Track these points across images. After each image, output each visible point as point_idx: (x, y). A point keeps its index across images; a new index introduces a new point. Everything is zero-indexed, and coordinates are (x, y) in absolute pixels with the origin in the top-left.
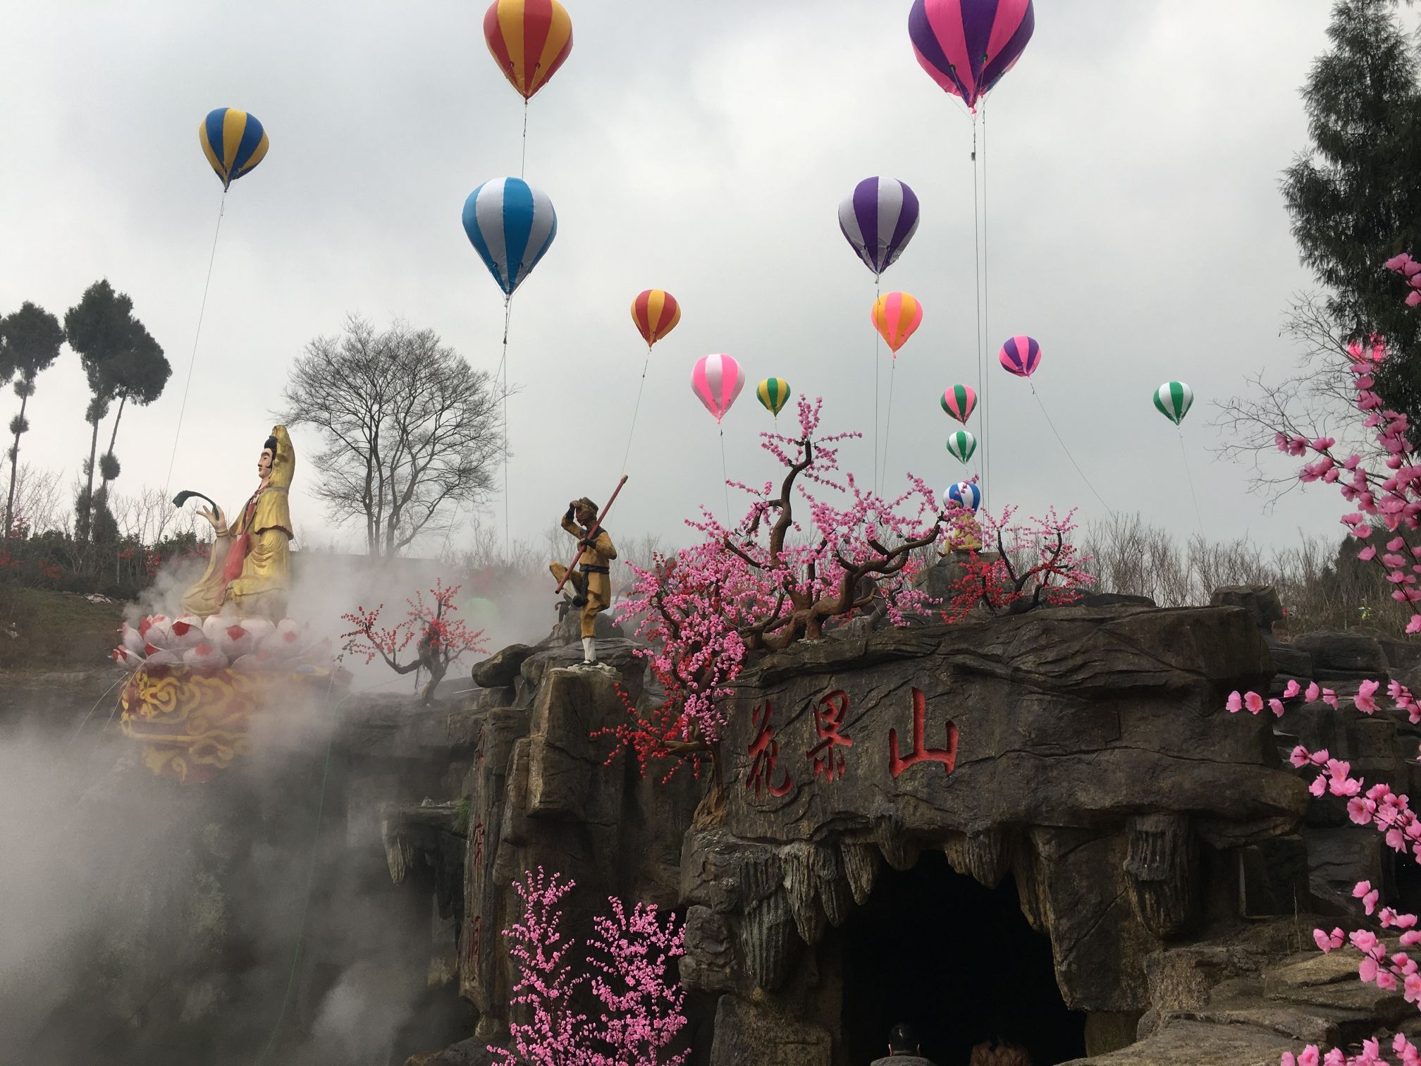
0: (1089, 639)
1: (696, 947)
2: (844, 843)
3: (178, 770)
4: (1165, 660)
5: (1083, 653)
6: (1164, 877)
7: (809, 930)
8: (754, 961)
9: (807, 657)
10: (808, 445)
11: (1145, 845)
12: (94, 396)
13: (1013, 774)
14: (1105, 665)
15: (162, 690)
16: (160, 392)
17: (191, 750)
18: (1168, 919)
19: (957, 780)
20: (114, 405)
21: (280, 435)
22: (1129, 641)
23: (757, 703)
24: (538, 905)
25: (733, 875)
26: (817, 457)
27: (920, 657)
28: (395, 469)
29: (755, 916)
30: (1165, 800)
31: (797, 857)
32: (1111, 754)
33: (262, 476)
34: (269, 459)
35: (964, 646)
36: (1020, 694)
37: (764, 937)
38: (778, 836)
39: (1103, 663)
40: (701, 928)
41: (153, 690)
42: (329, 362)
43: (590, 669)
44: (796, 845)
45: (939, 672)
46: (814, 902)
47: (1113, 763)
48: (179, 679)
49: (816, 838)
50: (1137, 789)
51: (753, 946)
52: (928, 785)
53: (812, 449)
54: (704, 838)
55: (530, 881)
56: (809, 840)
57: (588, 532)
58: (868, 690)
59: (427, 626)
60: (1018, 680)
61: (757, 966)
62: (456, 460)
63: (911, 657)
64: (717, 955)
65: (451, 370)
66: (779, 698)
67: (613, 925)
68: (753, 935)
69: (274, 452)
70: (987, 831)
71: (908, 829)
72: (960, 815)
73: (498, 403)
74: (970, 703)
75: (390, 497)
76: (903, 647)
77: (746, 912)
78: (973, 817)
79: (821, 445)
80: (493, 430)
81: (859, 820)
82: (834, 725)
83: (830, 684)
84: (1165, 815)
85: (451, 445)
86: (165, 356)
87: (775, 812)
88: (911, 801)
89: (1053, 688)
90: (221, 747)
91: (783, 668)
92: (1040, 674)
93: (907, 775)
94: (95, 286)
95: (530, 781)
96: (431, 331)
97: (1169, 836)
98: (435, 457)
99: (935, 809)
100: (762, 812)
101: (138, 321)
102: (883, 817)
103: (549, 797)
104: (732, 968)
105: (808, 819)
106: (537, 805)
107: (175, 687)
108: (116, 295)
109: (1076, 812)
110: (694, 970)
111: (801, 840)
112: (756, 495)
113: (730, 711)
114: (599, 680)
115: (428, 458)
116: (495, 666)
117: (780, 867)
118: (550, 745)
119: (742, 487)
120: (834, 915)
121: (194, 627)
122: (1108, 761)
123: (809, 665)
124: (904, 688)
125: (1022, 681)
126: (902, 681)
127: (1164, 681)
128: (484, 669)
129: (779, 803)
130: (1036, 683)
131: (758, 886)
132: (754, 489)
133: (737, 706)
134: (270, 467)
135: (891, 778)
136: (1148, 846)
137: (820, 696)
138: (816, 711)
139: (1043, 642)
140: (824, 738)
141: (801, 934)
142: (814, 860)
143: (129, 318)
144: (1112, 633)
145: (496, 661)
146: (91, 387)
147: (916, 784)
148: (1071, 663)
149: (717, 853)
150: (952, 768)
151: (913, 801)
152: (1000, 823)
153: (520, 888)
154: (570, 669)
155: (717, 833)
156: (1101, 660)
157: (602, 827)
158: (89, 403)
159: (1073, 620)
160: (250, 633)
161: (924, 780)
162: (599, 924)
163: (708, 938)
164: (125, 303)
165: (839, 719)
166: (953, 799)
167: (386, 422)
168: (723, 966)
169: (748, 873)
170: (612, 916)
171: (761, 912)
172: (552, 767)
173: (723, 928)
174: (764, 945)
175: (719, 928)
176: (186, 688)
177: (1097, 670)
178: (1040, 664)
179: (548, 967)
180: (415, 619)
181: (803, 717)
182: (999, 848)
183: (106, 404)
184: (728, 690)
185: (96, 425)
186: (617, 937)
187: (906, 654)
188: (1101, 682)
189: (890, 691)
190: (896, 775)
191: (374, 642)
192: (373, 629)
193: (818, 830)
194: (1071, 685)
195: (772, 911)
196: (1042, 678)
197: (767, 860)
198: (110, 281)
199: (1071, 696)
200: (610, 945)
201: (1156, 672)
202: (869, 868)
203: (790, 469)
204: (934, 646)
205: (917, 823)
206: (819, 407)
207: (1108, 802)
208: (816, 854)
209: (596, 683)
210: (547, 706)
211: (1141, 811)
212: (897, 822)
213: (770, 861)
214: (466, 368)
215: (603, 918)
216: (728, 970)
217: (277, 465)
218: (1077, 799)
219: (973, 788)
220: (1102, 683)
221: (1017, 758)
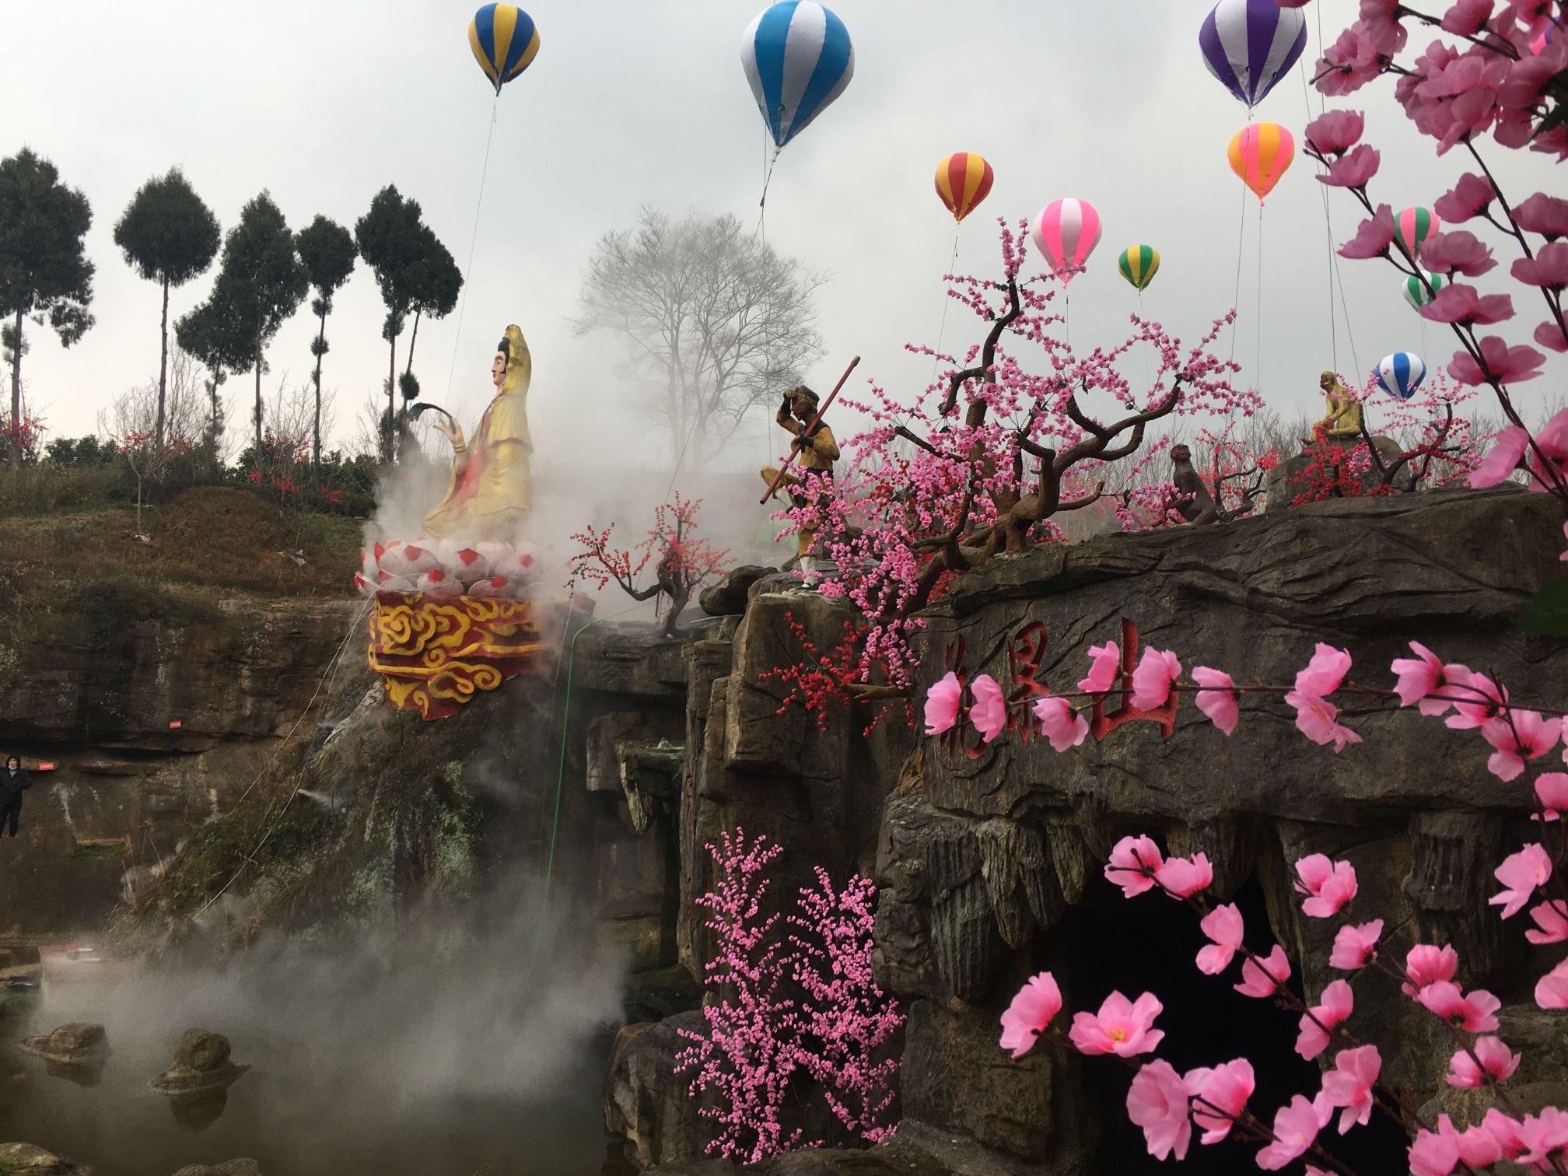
0: (1356, 545)
1: (884, 939)
2: (1049, 824)
3: (420, 703)
4: (1470, 573)
5: (1347, 565)
6: (1459, 906)
7: (1012, 932)
8: (946, 962)
9: (998, 577)
10: (1013, 290)
11: (1433, 856)
12: (389, 311)
13: (1246, 743)
14: (1378, 583)
15: (395, 619)
16: (454, 304)
17: (429, 683)
18: (1466, 969)
19: (1178, 749)
20: (409, 320)
21: (514, 335)
22: (1416, 544)
23: (951, 638)
24: (737, 870)
25: (919, 856)
26: (1027, 306)
27: (1135, 575)
28: (700, 374)
29: (946, 909)
30: (1463, 790)
31: (994, 838)
32: (1388, 718)
33: (497, 383)
34: (503, 363)
35: (1192, 558)
36: (1260, 627)
37: (958, 936)
38: (975, 810)
39: (1376, 580)
40: (889, 917)
41: (386, 619)
42: (623, 260)
43: (807, 595)
44: (994, 822)
45: (1160, 595)
46: (1017, 896)
47: (1389, 732)
48: (412, 607)
49: (1016, 815)
50: (1421, 771)
51: (944, 946)
52: (1139, 754)
53: (1019, 294)
54: (899, 806)
55: (727, 844)
56: (1009, 817)
57: (806, 428)
58: (1070, 621)
59: (667, 546)
60: (1256, 607)
61: (950, 971)
62: (761, 359)
63: (1123, 575)
64: (908, 951)
65: (755, 259)
66: (973, 632)
67: (821, 899)
68: (945, 931)
69: (508, 355)
70: (1215, 821)
71: (1114, 812)
72: (1179, 796)
73: (808, 295)
74: (1200, 640)
75: (695, 407)
76: (1112, 562)
77: (934, 904)
78: (1196, 801)
79: (1028, 288)
80: (805, 325)
81: (1057, 796)
82: (1032, 669)
83: (1027, 613)
84: (1464, 813)
85: (758, 345)
86: (456, 264)
87: (972, 778)
88: (1118, 775)
89: (1303, 619)
90: (460, 680)
91: (972, 592)
92: (1284, 598)
93: (1113, 738)
94: (382, 192)
95: (728, 729)
96: (731, 216)
97: (1469, 845)
98: (741, 359)
99: (1148, 786)
100: (958, 777)
101: (427, 228)
102: (1082, 794)
103: (746, 747)
104: (926, 968)
105: (1006, 790)
106: (734, 756)
107: (408, 616)
108: (404, 201)
109: (1333, 802)
110: (882, 967)
111: (999, 816)
112: (950, 363)
113: (924, 649)
114: (816, 607)
115: (734, 360)
116: (722, 591)
117: (977, 850)
118: (748, 686)
119: (929, 352)
120: (1042, 915)
121: (427, 551)
122: (1382, 728)
123: (1001, 588)
124: (1113, 619)
125: (1262, 608)
126: (1111, 609)
127: (1468, 607)
128: (711, 595)
129: (975, 768)
130: (1281, 612)
131: (949, 871)
132: (947, 354)
133: (931, 642)
134: (504, 372)
135: (1093, 743)
136: (1437, 857)
137: (1016, 629)
138: (1011, 650)
139: (1296, 549)
140: (1020, 685)
141: (1003, 935)
142: (1015, 843)
143: (419, 225)
144: (1390, 533)
145: (722, 586)
146: (386, 301)
147: (1125, 751)
148: (1327, 582)
149: (902, 826)
150: (1171, 731)
151: (1119, 774)
152: (1232, 811)
153: (714, 851)
154: (784, 594)
155: (916, 800)
156: (1374, 576)
157: (821, 782)
158: (385, 319)
159: (1346, 516)
160: (484, 558)
161: (1135, 747)
162: (806, 897)
163: (898, 929)
164: (414, 210)
165: (1036, 661)
166: (1170, 774)
167: (687, 323)
168: (916, 966)
169: (937, 854)
170: (819, 889)
171: (953, 903)
172: (752, 712)
173: (915, 919)
174: (958, 945)
175: (911, 918)
176: (419, 617)
177: (1367, 591)
178: (1285, 584)
179: (749, 943)
180: (655, 539)
181: (998, 658)
182: (1232, 845)
183: (401, 319)
184: (919, 621)
185: (393, 342)
186: (824, 914)
187: (1116, 572)
188: (1371, 609)
189: (1096, 624)
190: (1100, 738)
191: (607, 565)
192: (607, 550)
193: (1017, 805)
194: (1329, 614)
195: (968, 904)
196: (1287, 604)
197: (961, 838)
198: (397, 186)
199: (1331, 630)
200: (815, 923)
201: (1454, 593)
202: (1080, 858)
203: (992, 324)
204: (1154, 559)
205: (1125, 805)
206: (1025, 233)
207: (1378, 791)
208: (1018, 833)
209: (813, 611)
210: (744, 639)
211: (1429, 805)
212: (1100, 802)
213: (965, 841)
214: (772, 255)
215: (810, 891)
216: (921, 971)
217: (511, 370)
218: (1334, 783)
219: (1198, 760)
220: (1374, 612)
221: (1252, 720)
